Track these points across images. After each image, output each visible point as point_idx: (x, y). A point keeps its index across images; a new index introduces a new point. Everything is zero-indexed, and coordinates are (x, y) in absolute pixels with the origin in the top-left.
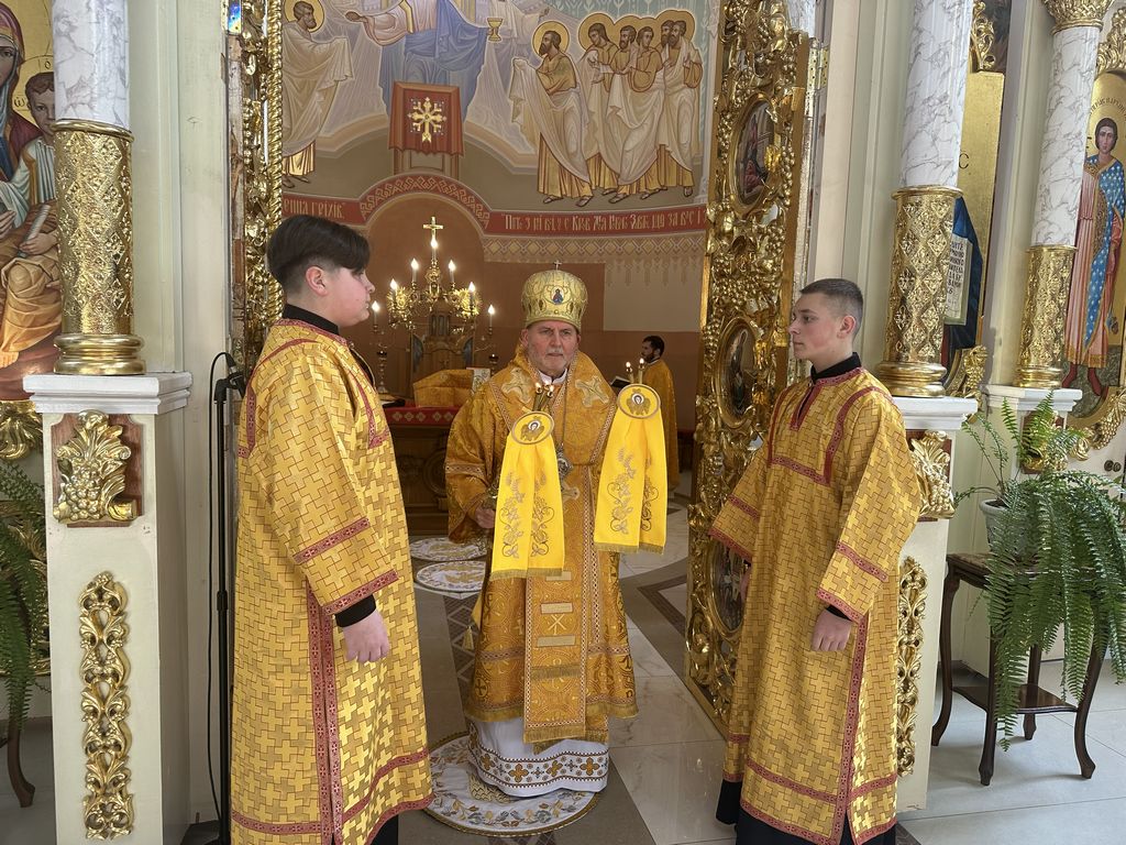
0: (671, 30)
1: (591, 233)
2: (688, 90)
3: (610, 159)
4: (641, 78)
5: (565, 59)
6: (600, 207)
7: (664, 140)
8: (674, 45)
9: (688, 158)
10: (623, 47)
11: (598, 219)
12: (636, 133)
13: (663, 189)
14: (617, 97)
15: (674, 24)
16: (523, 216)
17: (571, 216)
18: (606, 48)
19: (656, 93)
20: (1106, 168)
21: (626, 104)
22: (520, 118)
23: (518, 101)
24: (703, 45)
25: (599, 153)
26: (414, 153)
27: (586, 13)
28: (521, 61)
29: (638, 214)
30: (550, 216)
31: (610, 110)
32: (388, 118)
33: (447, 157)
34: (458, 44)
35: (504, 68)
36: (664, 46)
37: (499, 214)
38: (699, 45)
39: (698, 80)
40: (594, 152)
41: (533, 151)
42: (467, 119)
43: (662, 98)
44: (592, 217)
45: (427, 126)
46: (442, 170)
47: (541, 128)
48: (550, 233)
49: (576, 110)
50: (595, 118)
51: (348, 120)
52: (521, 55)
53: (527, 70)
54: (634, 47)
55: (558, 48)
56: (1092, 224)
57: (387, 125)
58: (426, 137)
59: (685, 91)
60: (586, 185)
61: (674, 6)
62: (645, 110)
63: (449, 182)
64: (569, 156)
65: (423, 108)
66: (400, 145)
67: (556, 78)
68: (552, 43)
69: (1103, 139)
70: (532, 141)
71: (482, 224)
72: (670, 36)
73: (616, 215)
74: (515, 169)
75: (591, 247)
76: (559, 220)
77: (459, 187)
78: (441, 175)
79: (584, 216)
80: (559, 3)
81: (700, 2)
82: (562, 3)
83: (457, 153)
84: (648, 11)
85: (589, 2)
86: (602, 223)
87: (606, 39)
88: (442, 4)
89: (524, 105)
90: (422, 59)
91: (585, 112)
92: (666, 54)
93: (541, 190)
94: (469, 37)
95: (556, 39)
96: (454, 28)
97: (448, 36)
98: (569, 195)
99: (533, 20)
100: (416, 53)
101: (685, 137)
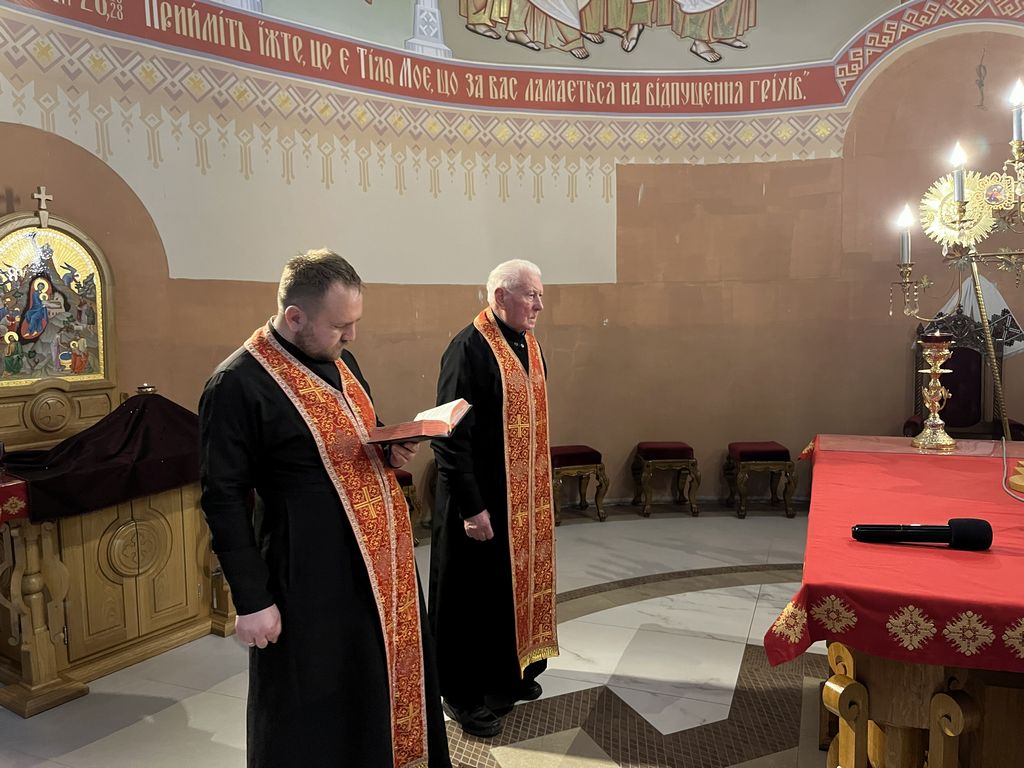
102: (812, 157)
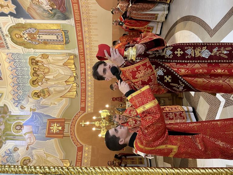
0: (34, 63)
1: (86, 83)
2: (49, 58)
3: (67, 79)
4: (46, 71)
5: (41, 91)
6: (79, 81)
7: (62, 64)
8: (37, 62)
9: (66, 57)
10: (38, 76)
12: (60, 72)
13: (74, 64)
14: (51, 77)
15: (32, 62)
16: (81, 102)
17: (81, 89)
18: (38, 80)
21: (52, 74)
22: (56, 103)
23: (51, 104)
24: (37, 54)
25: (65, 81)
26: (64, 132)
27: (29, 85)
28: (41, 103)
29: (81, 71)
30: (81, 95)
31: (54, 79)
32: (55, 139)
33: (65, 123)
34: (36, 120)
35: (43, 107)
36: (38, 64)
37: (80, 108)
39: (47, 55)
40: (65, 83)
41: (64, 99)
42: (56, 117)
43: (51, 65)
44: (81, 83)
45: (57, 128)
46: (69, 124)
47: (58, 97)
48: (86, 94)
49: (54, 88)
50: (56, 83)
51: (55, 150)
52: (40, 103)
53: (44, 101)
54: (38, 73)
55: (38, 93)
57: (57, 139)
58: (60, 128)
60: (73, 85)
61: (27, 62)
62: (54, 69)
63: (72, 122)
64: (66, 89)
65: (53, 129)
66: (62, 135)
67: (46, 93)
68: (37, 95)
70: (62, 100)
71: (83, 113)
73: (81, 76)
74: (69, 104)
75: (90, 83)
76: (82, 92)
77: (74, 119)
79: (81, 85)
80: (27, 93)
81: (26, 55)
82: (26, 92)
83: (65, 120)
84: (29, 69)
85: (26, 85)
86: (83, 80)
87: (36, 80)
88: (26, 124)
89: (53, 102)
90: (40, 130)
91: (55, 85)
92: (40, 64)
93: (74, 97)
94: (35, 117)
95: (36, 93)
96: (32, 121)
97: (34, 122)
98: (76, 89)
99: (31, 100)
100: (38, 131)
101: (61, 58)
102: (91, 150)
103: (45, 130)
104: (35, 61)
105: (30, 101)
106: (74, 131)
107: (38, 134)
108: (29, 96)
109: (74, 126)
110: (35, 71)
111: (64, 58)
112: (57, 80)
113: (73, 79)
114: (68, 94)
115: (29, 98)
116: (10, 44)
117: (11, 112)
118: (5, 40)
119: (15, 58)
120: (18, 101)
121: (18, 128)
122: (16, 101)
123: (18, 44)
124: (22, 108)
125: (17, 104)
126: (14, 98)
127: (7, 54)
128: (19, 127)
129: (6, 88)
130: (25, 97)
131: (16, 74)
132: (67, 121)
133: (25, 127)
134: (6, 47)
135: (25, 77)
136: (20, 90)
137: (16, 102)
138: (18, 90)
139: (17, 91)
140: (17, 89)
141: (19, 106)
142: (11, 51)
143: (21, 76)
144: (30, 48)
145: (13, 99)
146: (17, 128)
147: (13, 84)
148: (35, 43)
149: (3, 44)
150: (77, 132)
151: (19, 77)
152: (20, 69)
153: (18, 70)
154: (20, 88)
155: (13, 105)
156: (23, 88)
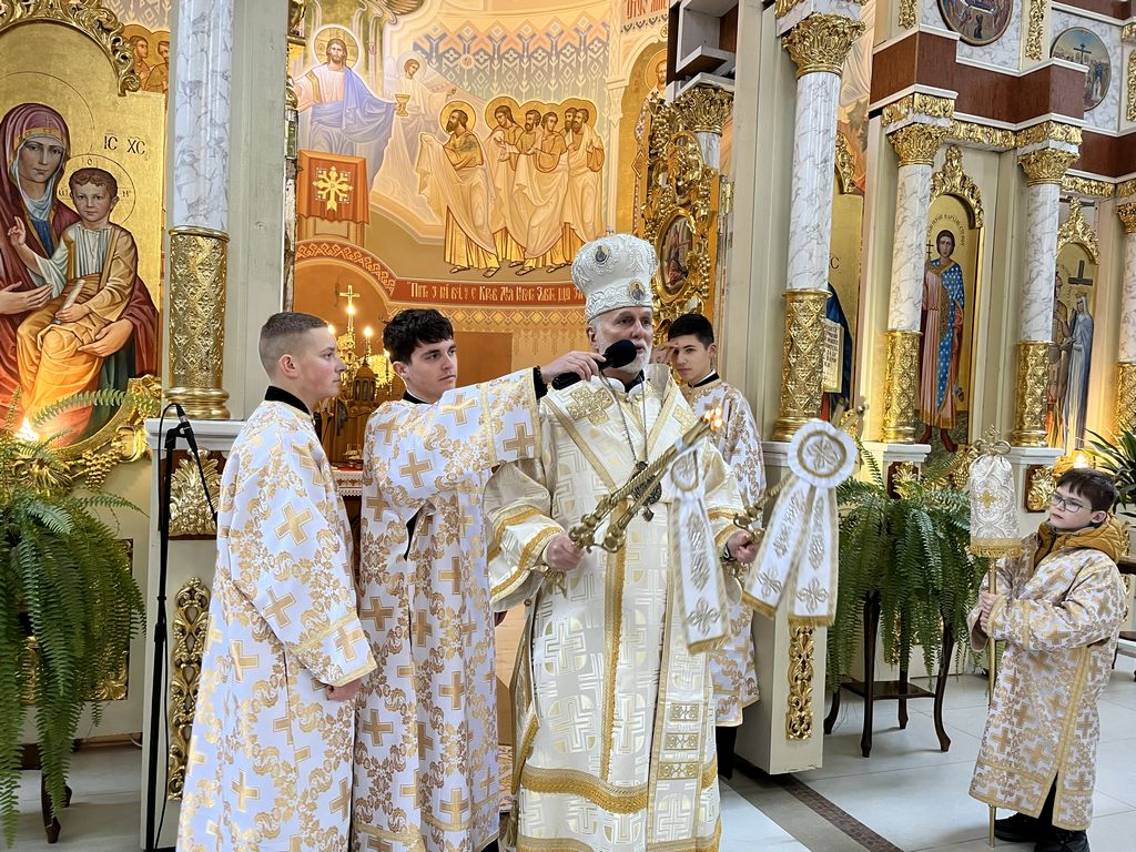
0: (575, 117)
1: (498, 303)
2: (591, 174)
3: (516, 234)
4: (546, 161)
5: (471, 137)
6: (506, 278)
7: (568, 218)
8: (577, 131)
10: (528, 129)
11: (505, 290)
12: (541, 211)
13: (568, 264)
14: (522, 175)
15: (577, 111)
16: (430, 285)
17: (477, 286)
18: (512, 129)
19: (561, 174)
20: (947, 269)
21: (533, 186)
22: (426, 191)
23: (424, 174)
24: (605, 133)
25: (506, 228)
26: (318, 220)
27: (493, 95)
28: (428, 136)
29: (544, 287)
30: (456, 285)
31: (516, 188)
33: (352, 225)
34: (365, 117)
35: (411, 143)
36: (568, 131)
37: (406, 281)
38: (602, 133)
39: (600, 165)
40: (501, 226)
41: (440, 222)
42: (373, 189)
43: (566, 179)
44: (499, 287)
45: (332, 196)
46: (348, 238)
47: (447, 201)
48: (457, 302)
49: (483, 185)
50: (502, 194)
52: (429, 131)
53: (435, 144)
54: (538, 130)
55: (464, 126)
56: (938, 313)
58: (332, 205)
59: (588, 174)
60: (494, 258)
61: (577, 94)
62: (550, 190)
63: (353, 250)
64: (476, 228)
65: (329, 178)
66: (305, 214)
67: (464, 155)
68: (458, 122)
69: (943, 247)
70: (439, 212)
71: (388, 291)
72: (573, 122)
73: (523, 287)
74: (421, 239)
75: (498, 317)
76: (466, 290)
77: (364, 255)
78: (346, 242)
79: (492, 287)
80: (466, 84)
81: (601, 94)
82: (470, 84)
83: (363, 222)
84: (552, 96)
85: (495, 85)
86: (509, 294)
87: (512, 121)
88: (349, 78)
89: (431, 179)
90: (328, 129)
91: (491, 188)
92: (569, 138)
93: (448, 260)
94: (377, 111)
95: (463, 118)
96: (361, 100)
97: (355, 109)
98: (476, 266)
99: (440, 99)
100: (322, 123)
101: (588, 217)
103: (328, 151)
104: (579, 121)
105: (435, 95)
106: (320, 255)
107: (311, 123)
108: (454, 91)
109: (340, 257)
110: (545, 121)
111: (590, 229)
112: (511, 197)
113: (514, 256)
114: (459, 238)
115: (445, 93)
116: (637, 41)
117: (395, 23)
118: (652, 23)
119: (592, 50)
120: (434, 50)
121: (336, 52)
122: (437, 45)
123: (639, 68)
124: (411, 67)
125: (426, 47)
126: (446, 39)
127: (604, 24)
128: (340, 53)
129: (485, 9)
130: (451, 77)
131: (536, 51)
132: (359, 229)
133: (340, 74)
134: (627, 23)
135: (524, 83)
136: (477, 60)
137: (431, 43)
138: (477, 53)
139: (473, 50)
140: (482, 50)
141: (417, 56)
142: (614, 39)
143: (529, 69)
144: (624, 110)
145: (444, 35)
146: (335, 45)
147: (497, 36)
148: (640, 129)
149: (638, 12)
150: (314, 269)
151: (525, 60)
152: (553, 65)
153: (550, 59)
154: (486, 60)
155: (420, 34)
156: (483, 70)
